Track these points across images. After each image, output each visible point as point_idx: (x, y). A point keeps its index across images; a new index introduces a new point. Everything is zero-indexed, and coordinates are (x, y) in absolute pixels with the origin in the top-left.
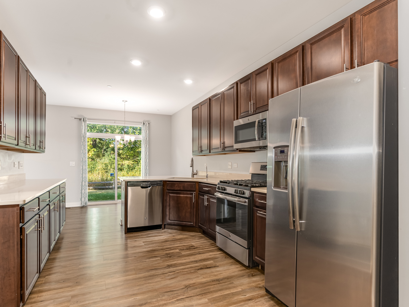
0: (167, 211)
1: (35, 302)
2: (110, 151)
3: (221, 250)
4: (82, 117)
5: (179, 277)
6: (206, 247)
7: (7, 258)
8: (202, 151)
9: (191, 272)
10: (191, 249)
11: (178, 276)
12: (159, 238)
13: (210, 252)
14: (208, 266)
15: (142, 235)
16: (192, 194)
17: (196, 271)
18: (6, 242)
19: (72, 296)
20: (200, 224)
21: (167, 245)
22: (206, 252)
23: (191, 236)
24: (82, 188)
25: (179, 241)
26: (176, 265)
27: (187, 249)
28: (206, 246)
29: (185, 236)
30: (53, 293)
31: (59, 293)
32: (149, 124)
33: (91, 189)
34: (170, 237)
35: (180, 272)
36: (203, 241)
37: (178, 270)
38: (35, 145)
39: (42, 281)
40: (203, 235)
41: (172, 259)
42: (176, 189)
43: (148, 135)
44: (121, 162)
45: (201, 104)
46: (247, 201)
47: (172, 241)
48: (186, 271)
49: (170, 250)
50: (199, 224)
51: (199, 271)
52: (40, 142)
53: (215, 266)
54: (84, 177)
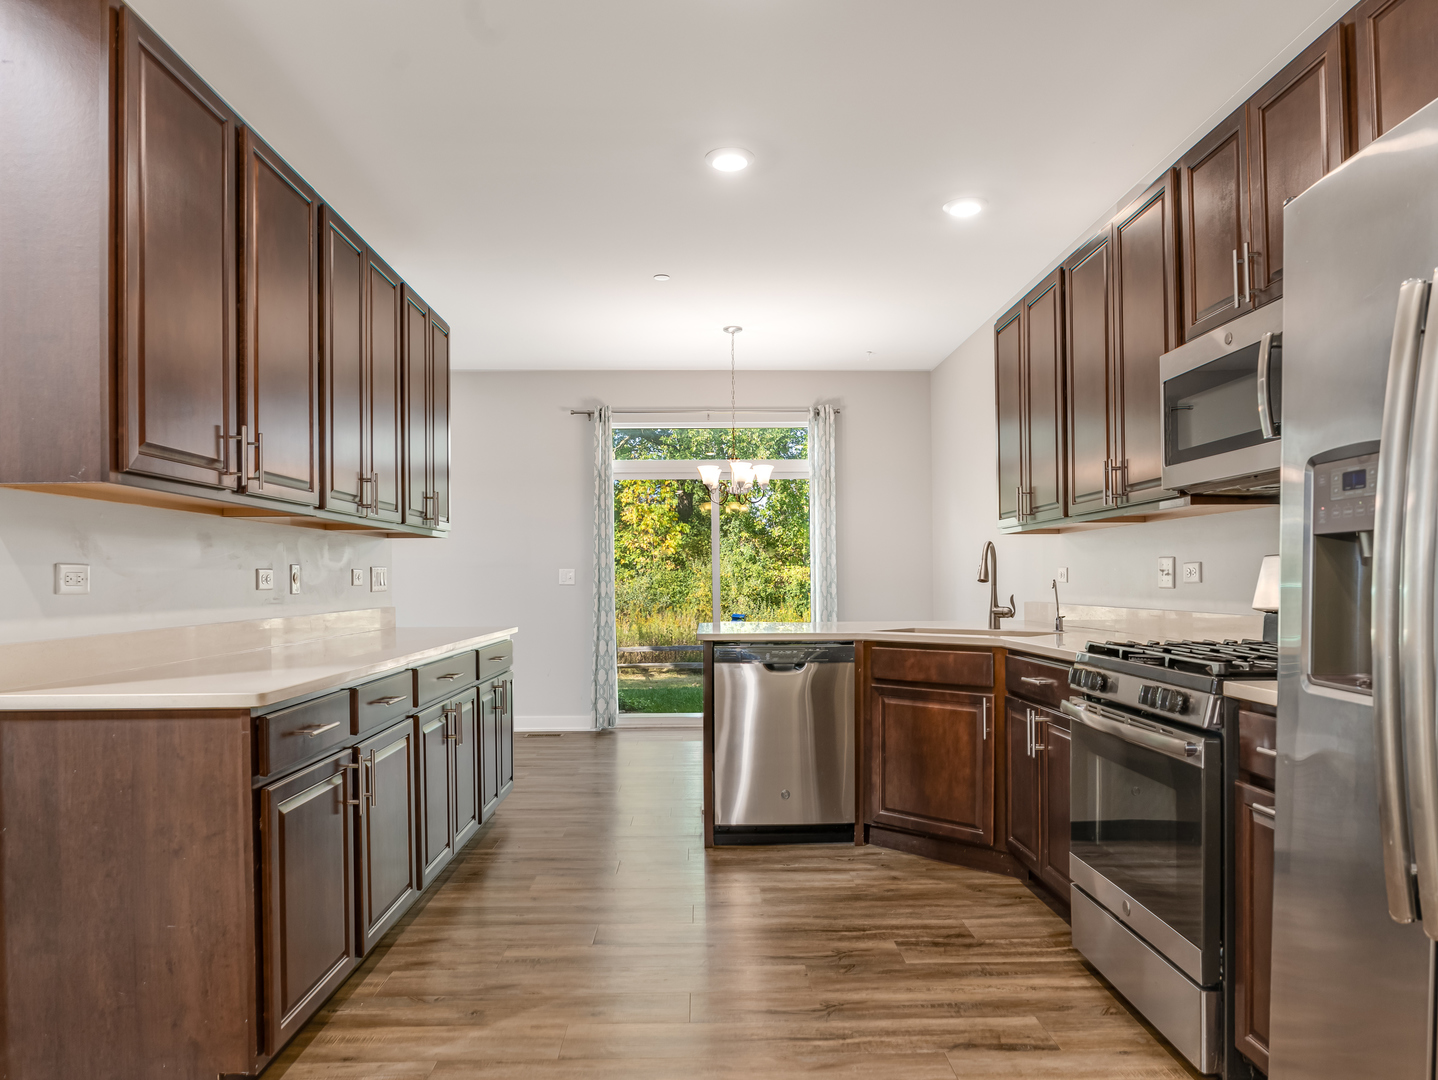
0: (873, 770)
1: (326, 1059)
2: (737, 531)
3: (1091, 970)
4: (596, 407)
5: (855, 1066)
6: (1026, 945)
7: (218, 891)
8: (1034, 511)
9: (919, 1051)
10: (953, 945)
11: (852, 1062)
12: (830, 880)
13: (1038, 972)
14: (1004, 1041)
15: (766, 861)
16: (977, 702)
17: (941, 1051)
18: (215, 835)
19: (439, 1062)
20: (1016, 838)
21: (852, 916)
22: (1018, 969)
23: (969, 887)
24: (597, 665)
25: (911, 902)
26: (858, 1009)
27: (936, 944)
28: (1028, 941)
29: (943, 885)
30: (390, 1036)
31: (408, 1040)
32: (837, 412)
33: (667, 672)
34: (875, 879)
35: (870, 1043)
36: (1020, 915)
37: (862, 1033)
38: (403, 506)
39: (376, 985)
40: (1027, 891)
41: (854, 980)
42: (909, 678)
43: (833, 459)
44: (776, 573)
45: (1029, 302)
46: (1200, 745)
47: (881, 899)
48: (898, 1046)
49: (858, 938)
50: (1011, 839)
51: (956, 1053)
52: (426, 498)
53: (1040, 1043)
54: (603, 624)
